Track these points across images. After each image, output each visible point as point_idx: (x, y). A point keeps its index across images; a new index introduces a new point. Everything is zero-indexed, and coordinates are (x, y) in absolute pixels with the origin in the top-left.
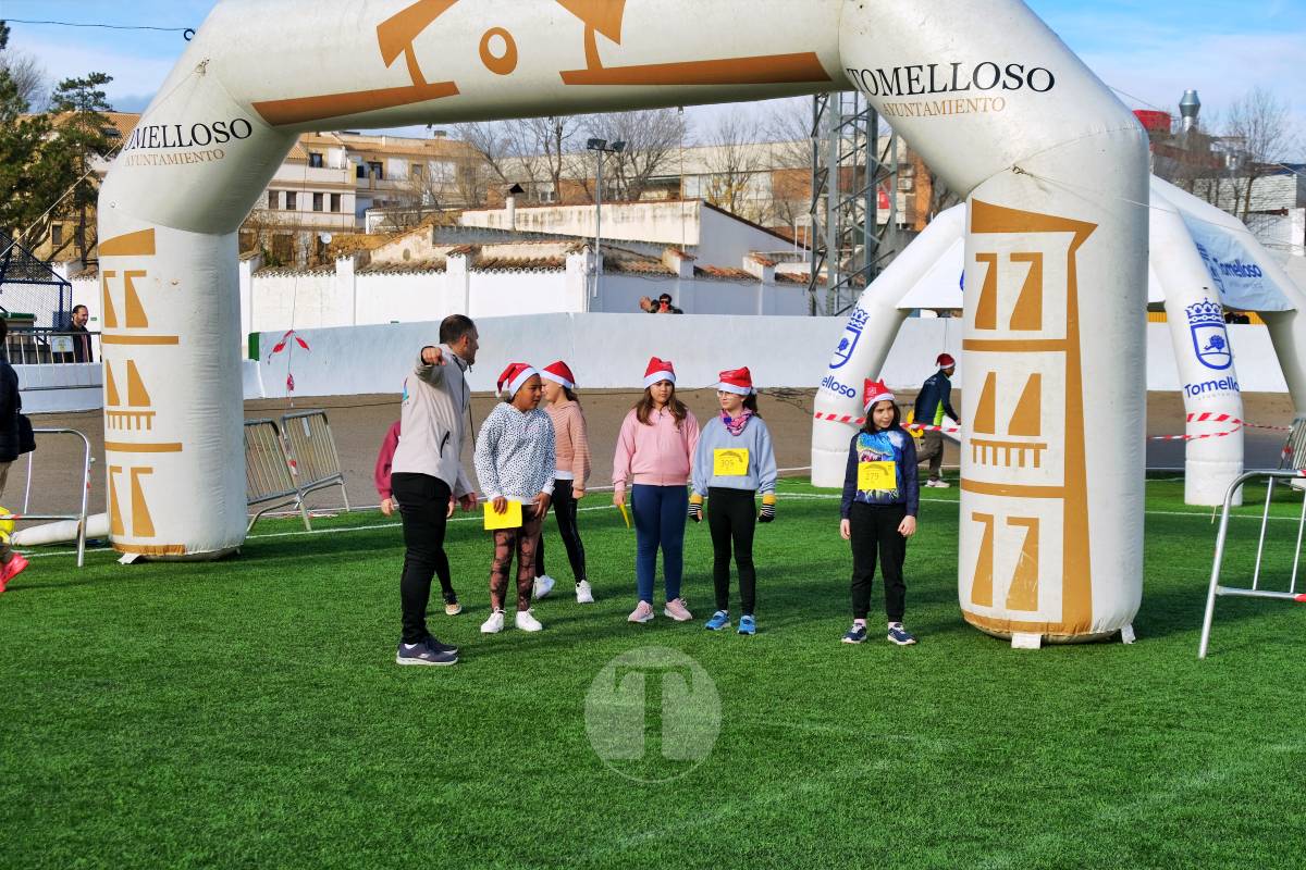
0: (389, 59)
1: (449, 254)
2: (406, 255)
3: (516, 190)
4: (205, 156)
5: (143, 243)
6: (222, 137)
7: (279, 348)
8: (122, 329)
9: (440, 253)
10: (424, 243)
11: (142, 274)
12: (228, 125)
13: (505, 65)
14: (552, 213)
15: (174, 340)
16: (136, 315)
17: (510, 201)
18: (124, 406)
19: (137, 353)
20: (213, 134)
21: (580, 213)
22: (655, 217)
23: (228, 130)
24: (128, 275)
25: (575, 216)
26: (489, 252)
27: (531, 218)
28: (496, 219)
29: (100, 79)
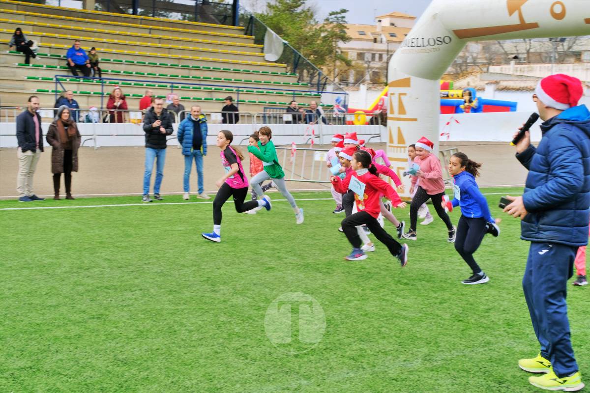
0: (511, 13)
1: (487, 84)
2: (468, 84)
3: (516, 58)
4: (432, 50)
5: (405, 83)
6: (440, 43)
7: (448, 123)
8: (396, 115)
9: (482, 84)
10: (476, 79)
11: (405, 94)
12: (442, 38)
13: (560, 16)
14: (528, 67)
15: (415, 120)
16: (402, 110)
17: (513, 62)
18: (396, 143)
19: (401, 124)
20: (437, 42)
21: (540, 67)
22: (574, 70)
23: (442, 40)
24: (400, 94)
25: (538, 68)
26: (504, 84)
27: (519, 69)
28: (504, 69)
29: (344, 11)
